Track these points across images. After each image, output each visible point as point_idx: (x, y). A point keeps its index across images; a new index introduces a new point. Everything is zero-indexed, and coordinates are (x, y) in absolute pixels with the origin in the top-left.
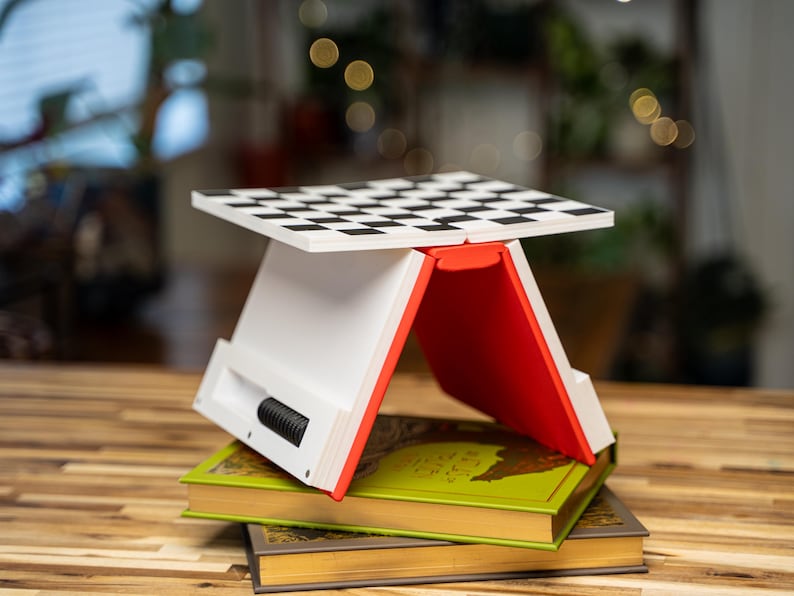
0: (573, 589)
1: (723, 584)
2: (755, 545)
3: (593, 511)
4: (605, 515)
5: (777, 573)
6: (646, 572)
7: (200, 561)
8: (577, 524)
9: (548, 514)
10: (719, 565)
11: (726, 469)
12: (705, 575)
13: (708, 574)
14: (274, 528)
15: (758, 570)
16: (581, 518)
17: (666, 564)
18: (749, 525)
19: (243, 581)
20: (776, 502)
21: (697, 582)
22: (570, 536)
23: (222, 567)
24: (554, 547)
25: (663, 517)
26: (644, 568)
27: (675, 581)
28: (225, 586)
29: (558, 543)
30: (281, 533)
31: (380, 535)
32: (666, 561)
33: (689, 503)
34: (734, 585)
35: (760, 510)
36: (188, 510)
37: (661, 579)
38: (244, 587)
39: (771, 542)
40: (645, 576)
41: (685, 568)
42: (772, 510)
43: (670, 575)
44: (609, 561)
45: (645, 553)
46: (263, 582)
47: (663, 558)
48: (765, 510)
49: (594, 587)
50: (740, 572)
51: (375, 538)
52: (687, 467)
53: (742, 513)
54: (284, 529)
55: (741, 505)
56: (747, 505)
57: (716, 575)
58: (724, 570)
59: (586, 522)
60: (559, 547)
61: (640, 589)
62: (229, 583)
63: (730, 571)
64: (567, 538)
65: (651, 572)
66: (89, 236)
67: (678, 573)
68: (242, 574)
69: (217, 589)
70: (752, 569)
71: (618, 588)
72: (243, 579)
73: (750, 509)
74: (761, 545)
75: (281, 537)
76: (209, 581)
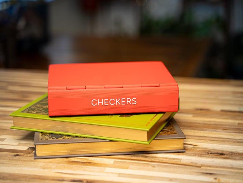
0: (155, 159)
1: (213, 157)
2: (228, 141)
3: (166, 128)
4: (171, 130)
5: (235, 153)
6: (185, 152)
7: (18, 145)
8: (159, 133)
9: (145, 131)
10: (213, 149)
11: (222, 111)
12: (207, 154)
13: (208, 153)
14: (44, 134)
15: (227, 151)
16: (161, 131)
17: (193, 149)
18: (227, 133)
19: (31, 154)
20: (239, 124)
21: (203, 156)
22: (155, 139)
23: (25, 148)
24: (148, 143)
25: (195, 130)
26: (184, 150)
27: (195, 156)
28: (24, 156)
29: (150, 141)
30: (46, 136)
31: (83, 137)
32: (193, 147)
33: (206, 124)
34: (217, 158)
35: (232, 127)
36: (13, 126)
37: (190, 155)
38: (31, 156)
39: (235, 140)
40: (184, 153)
41: (200, 150)
42: (237, 127)
43: (193, 154)
44: (171, 148)
45: (184, 144)
46: (37, 155)
47: (192, 146)
48: (234, 127)
49: (164, 158)
50: (220, 152)
51: (81, 138)
52: (208, 110)
53: (225, 128)
54: (48, 134)
55: (225, 125)
56: (228, 125)
57: (211, 153)
58: (214, 151)
59: (163, 133)
60: (150, 143)
61: (181, 159)
62: (26, 154)
63: (217, 152)
64: (154, 139)
65: (186, 152)
66: (21, 24)
67: (197, 153)
68: (32, 151)
69: (21, 157)
70: (225, 151)
71: (173, 158)
72: (32, 153)
73: (228, 127)
74: (231, 141)
75: (46, 137)
76: (18, 154)
